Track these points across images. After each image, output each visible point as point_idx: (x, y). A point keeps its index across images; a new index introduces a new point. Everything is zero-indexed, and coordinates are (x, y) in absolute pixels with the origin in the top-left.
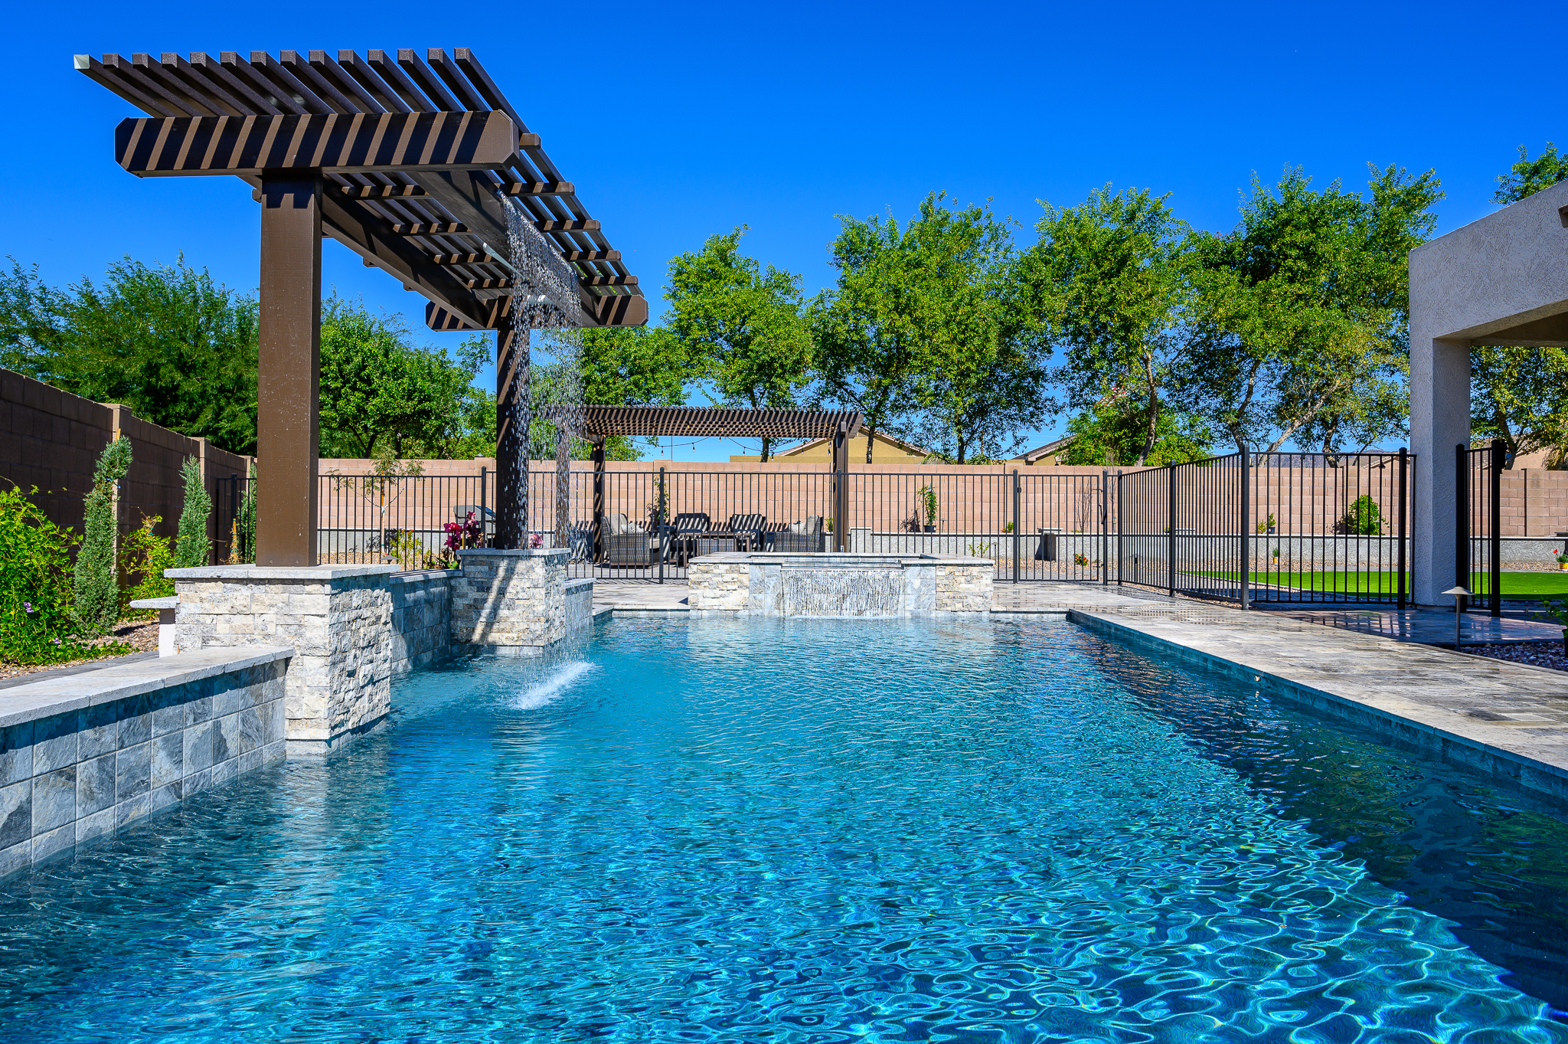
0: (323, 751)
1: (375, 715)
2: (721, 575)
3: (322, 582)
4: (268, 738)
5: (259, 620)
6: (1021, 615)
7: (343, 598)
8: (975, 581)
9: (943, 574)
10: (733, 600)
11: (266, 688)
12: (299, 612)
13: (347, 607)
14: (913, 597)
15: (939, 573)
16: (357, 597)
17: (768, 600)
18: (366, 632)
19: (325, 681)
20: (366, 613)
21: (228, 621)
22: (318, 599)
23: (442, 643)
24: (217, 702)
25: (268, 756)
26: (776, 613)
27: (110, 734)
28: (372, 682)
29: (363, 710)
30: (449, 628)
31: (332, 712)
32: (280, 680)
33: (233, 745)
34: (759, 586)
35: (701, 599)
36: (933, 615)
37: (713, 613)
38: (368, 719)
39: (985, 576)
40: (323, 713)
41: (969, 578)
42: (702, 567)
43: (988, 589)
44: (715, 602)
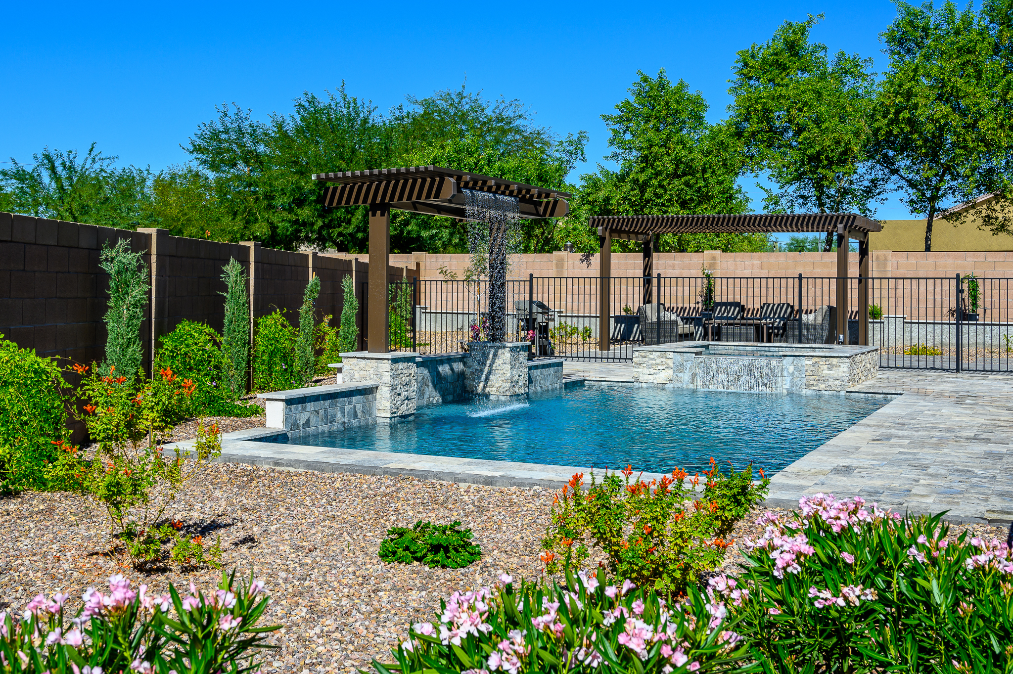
0: (388, 422)
1: (409, 412)
2: (653, 359)
3: (388, 359)
4: (371, 415)
5: (368, 373)
7: (396, 366)
8: (835, 368)
9: (811, 362)
10: (663, 376)
11: (370, 397)
12: (380, 370)
13: (398, 369)
14: (788, 379)
15: (808, 362)
16: (401, 365)
17: (686, 377)
18: (405, 379)
19: (389, 396)
20: (405, 372)
21: (359, 373)
22: (387, 365)
23: (459, 391)
24: (355, 399)
25: (370, 421)
26: (691, 386)
27: (327, 403)
28: (407, 398)
29: (403, 410)
30: (464, 384)
31: (391, 408)
32: (374, 394)
33: (359, 414)
34: (680, 368)
35: (641, 375)
36: (803, 392)
37: (649, 385)
38: (406, 413)
39: (842, 365)
40: (389, 408)
41: (830, 366)
42: (643, 354)
43: (844, 375)
44: (651, 377)
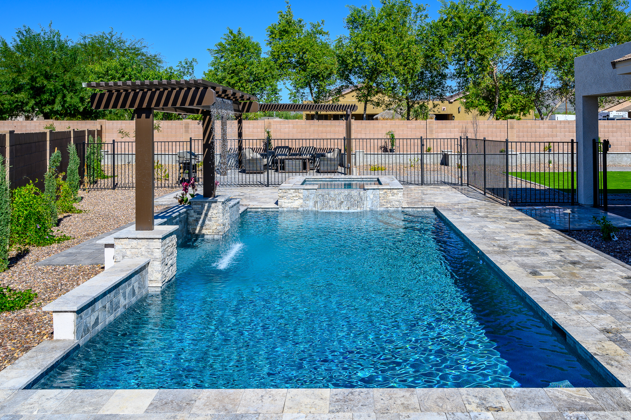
0: (160, 290)
1: (173, 276)
2: (291, 194)
3: (159, 239)
4: (144, 288)
5: (140, 250)
6: (415, 209)
7: (164, 242)
8: (395, 195)
9: (382, 192)
10: (297, 204)
11: (144, 272)
12: (152, 248)
13: (165, 244)
14: (370, 202)
15: (381, 192)
16: (167, 240)
17: (311, 203)
18: (170, 250)
19: (160, 269)
20: (169, 244)
21: (130, 251)
23: (185, 235)
24: (133, 280)
25: (144, 293)
26: (314, 209)
27: (112, 295)
28: (172, 265)
29: (170, 275)
30: (187, 228)
31: (162, 278)
32: (147, 269)
33: (137, 291)
34: (306, 198)
35: (283, 203)
36: (378, 209)
37: (288, 209)
38: (171, 277)
39: (399, 193)
40: (160, 278)
41: (393, 194)
42: (284, 191)
43: (400, 198)
44: (289, 205)
